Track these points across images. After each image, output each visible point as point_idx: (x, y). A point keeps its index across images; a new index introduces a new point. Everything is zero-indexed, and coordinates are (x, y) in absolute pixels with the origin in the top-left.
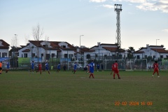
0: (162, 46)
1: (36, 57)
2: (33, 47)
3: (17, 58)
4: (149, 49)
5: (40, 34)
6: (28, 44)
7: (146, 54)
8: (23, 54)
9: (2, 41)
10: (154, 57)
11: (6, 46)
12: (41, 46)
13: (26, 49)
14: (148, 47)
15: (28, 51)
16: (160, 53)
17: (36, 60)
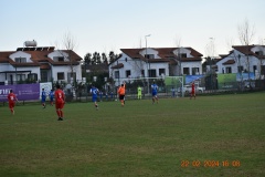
1: (246, 72)
2: (239, 56)
3: (216, 75)
5: (250, 34)
6: (231, 52)
8: (224, 67)
9: (190, 49)
11: (197, 56)
12: (251, 54)
13: (228, 60)
15: (232, 62)
17: (245, 77)
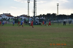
0: (10, 14)
4: (4, 15)
7: (3, 17)
10: (6, 18)
14: (4, 14)
16: (9, 17)
